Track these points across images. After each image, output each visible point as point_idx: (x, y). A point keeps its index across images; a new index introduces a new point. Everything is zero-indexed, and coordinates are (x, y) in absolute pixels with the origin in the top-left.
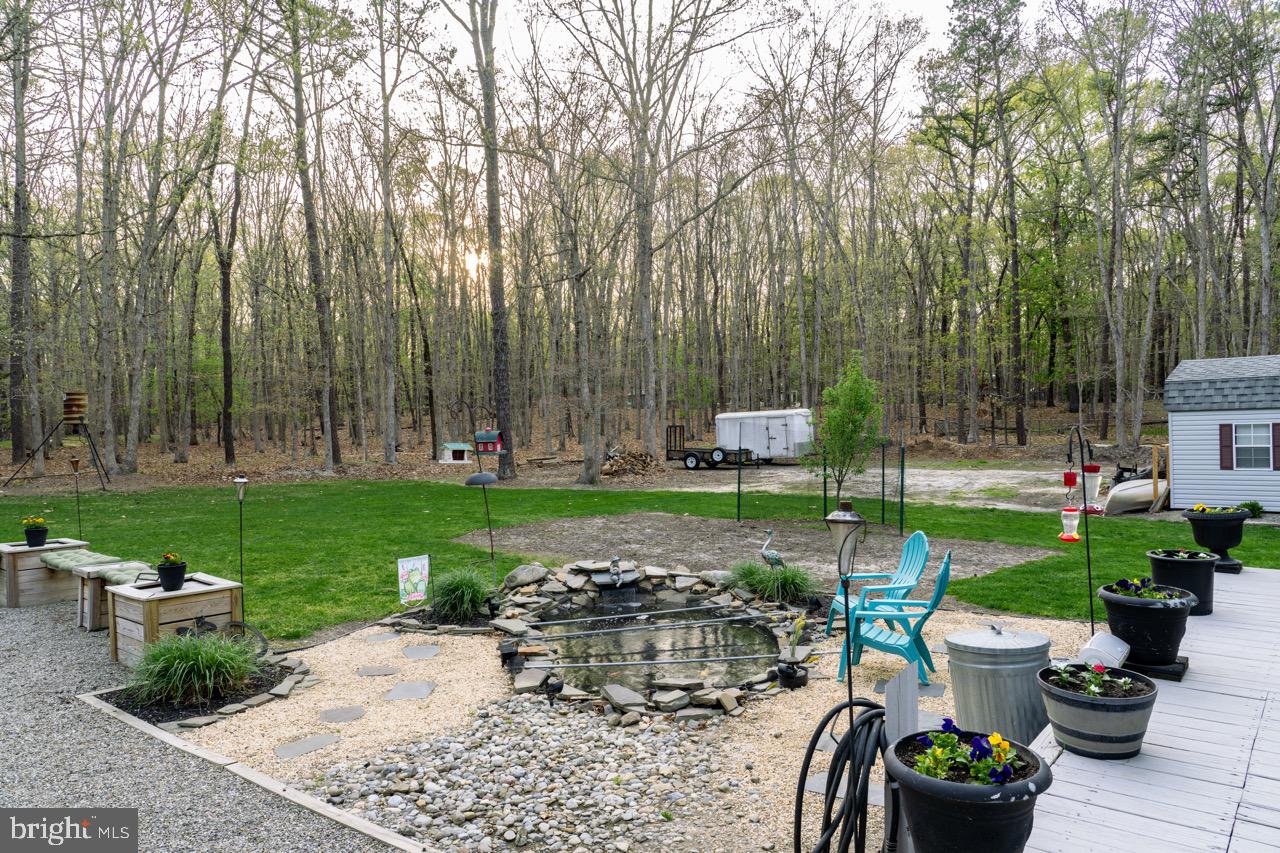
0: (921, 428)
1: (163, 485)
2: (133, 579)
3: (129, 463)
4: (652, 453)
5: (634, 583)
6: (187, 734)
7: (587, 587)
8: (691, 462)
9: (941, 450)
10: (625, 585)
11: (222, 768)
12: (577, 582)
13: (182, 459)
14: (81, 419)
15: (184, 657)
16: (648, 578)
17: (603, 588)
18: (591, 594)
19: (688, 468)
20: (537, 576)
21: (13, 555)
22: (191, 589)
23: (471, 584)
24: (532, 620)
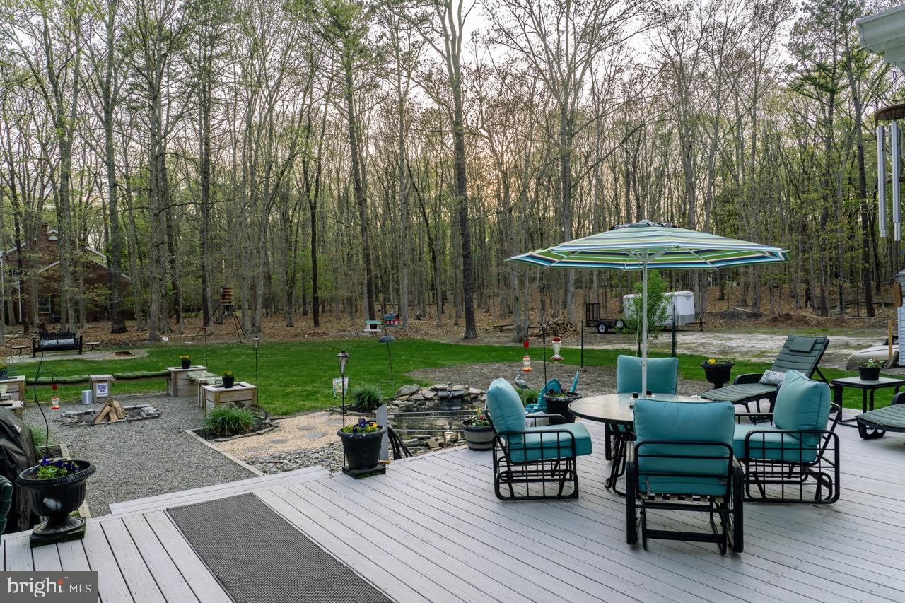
0: (806, 303)
1: (272, 340)
2: (213, 383)
3: (257, 327)
4: (572, 322)
5: (461, 397)
6: (216, 444)
7: (435, 398)
8: (602, 329)
9: (798, 321)
10: (454, 398)
11: (219, 453)
12: (430, 395)
13: (291, 325)
14: (230, 302)
15: (222, 414)
16: (469, 394)
17: (442, 398)
18: (436, 401)
19: (600, 333)
20: (411, 391)
21: (175, 372)
22: (234, 388)
23: (369, 392)
24: (397, 412)
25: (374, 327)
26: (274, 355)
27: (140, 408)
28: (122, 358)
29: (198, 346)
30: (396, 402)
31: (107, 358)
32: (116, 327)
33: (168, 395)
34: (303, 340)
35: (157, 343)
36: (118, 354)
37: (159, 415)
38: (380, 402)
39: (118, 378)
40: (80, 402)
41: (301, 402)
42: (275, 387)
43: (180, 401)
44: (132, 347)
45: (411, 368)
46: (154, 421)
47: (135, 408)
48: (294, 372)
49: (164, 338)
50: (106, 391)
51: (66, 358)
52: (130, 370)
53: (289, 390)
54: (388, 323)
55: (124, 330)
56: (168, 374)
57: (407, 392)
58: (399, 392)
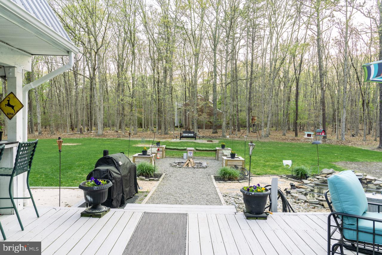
13: (284, 135)
14: (255, 123)
20: (329, 172)
21: (218, 150)
22: (235, 159)
23: (302, 170)
24: (317, 182)
25: (309, 135)
26: (270, 147)
27: (202, 163)
28: (209, 143)
29: (239, 141)
30: (318, 177)
31: (203, 142)
32: (214, 131)
33: (215, 159)
34: (287, 142)
35: (224, 138)
36: (208, 141)
37: (206, 167)
38: (308, 176)
39: (197, 150)
40: (182, 158)
41: (269, 170)
42: (262, 161)
43: (218, 162)
44: (215, 139)
45: (338, 160)
46: (203, 169)
47: (200, 163)
48: (274, 155)
49: (227, 136)
50: (192, 155)
51: (189, 141)
52: (208, 148)
53: (268, 163)
54: (318, 134)
55: (216, 132)
56: (216, 150)
57: (326, 173)
58: (321, 172)
